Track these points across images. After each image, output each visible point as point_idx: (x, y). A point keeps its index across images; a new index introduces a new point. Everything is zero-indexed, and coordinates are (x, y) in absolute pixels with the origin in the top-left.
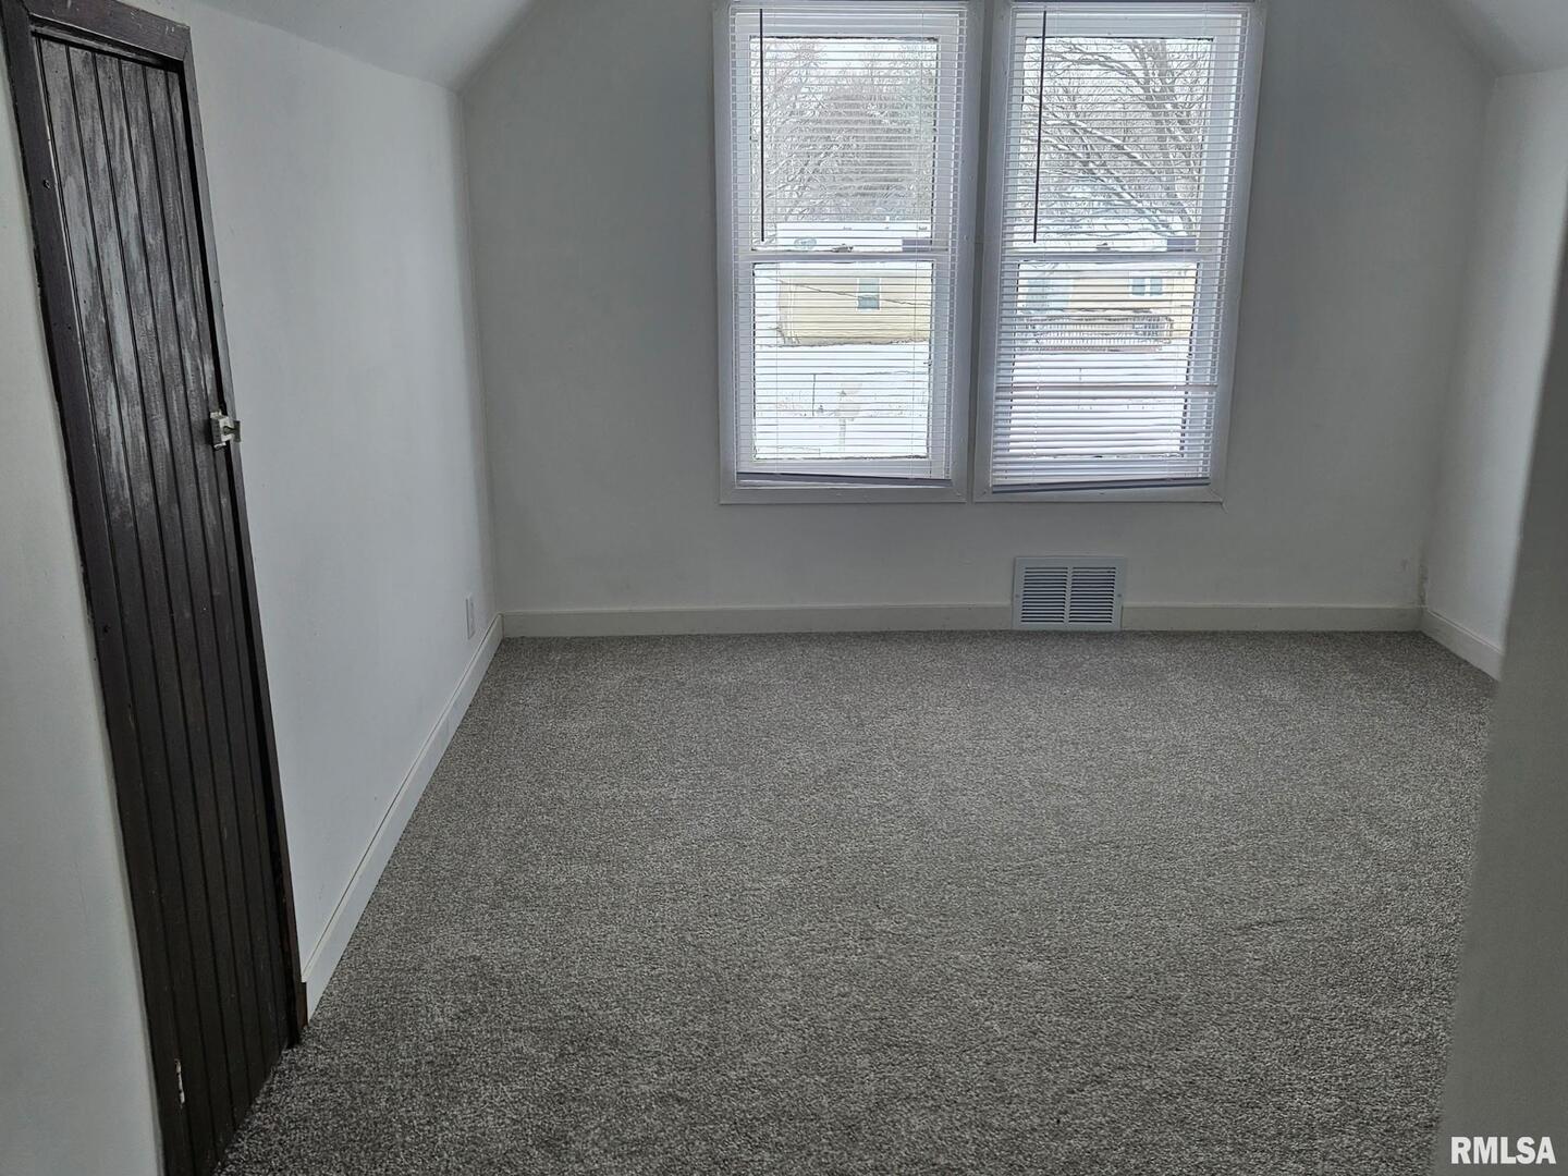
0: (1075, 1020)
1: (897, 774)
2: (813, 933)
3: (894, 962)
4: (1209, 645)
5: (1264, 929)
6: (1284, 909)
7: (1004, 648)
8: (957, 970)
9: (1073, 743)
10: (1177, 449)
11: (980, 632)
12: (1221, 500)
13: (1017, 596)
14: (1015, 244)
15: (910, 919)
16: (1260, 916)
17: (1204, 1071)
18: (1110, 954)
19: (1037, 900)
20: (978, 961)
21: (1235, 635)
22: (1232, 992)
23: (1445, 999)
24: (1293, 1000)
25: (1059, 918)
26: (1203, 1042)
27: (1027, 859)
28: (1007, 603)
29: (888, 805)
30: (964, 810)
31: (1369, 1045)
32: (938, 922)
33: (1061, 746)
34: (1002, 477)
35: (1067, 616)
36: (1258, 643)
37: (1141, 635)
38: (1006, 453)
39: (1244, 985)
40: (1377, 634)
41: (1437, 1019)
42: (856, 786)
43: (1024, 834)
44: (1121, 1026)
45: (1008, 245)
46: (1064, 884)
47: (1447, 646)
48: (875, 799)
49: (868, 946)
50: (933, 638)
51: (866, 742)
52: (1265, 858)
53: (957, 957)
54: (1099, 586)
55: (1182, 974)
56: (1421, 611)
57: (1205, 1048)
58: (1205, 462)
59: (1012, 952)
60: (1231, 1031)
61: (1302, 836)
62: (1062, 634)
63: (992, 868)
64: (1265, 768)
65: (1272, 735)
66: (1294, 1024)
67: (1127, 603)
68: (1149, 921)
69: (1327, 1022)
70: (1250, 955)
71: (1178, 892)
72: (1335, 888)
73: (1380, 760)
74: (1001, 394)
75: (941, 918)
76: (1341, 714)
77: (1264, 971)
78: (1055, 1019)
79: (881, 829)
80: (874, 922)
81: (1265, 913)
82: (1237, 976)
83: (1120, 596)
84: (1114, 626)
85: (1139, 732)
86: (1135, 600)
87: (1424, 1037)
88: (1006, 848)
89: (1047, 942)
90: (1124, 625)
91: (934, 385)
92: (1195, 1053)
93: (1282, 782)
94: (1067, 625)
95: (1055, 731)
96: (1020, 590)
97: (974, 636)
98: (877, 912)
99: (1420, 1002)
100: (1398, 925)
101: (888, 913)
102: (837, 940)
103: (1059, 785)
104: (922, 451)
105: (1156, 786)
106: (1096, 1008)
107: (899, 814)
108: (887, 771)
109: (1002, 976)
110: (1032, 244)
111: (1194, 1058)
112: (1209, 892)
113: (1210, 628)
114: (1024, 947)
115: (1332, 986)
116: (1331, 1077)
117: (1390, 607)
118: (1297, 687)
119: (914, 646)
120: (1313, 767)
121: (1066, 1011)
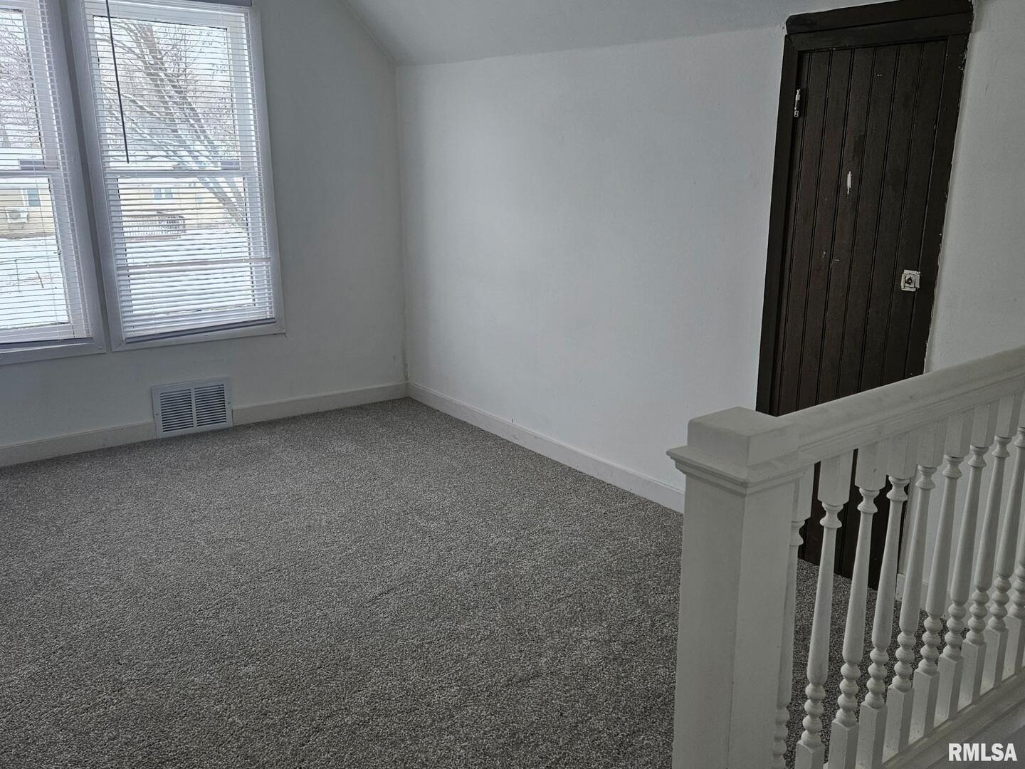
0: (289, 695)
1: (102, 561)
2: (71, 700)
3: (146, 700)
4: (293, 426)
5: (384, 597)
6: (391, 581)
7: (156, 453)
8: (196, 690)
9: (226, 508)
10: (251, 301)
11: (134, 444)
12: (284, 331)
13: (157, 414)
14: (111, 164)
15: (148, 665)
16: (379, 590)
17: (379, 698)
18: (298, 643)
19: (237, 622)
20: (209, 678)
21: (308, 416)
22: (379, 643)
23: (491, 608)
24: (413, 636)
25: (256, 630)
26: (373, 681)
27: (221, 596)
28: (149, 420)
29: (102, 585)
30: (163, 574)
31: (463, 649)
32: (170, 660)
33: (219, 512)
34: (131, 331)
35: (195, 422)
36: (323, 419)
37: (248, 426)
38: (131, 314)
39: (384, 635)
40: (387, 402)
41: (491, 621)
42: (71, 579)
43: (213, 579)
44: (320, 689)
45: (107, 165)
46: (252, 606)
47: (426, 403)
48: (89, 584)
49: (121, 695)
50: (97, 455)
51: (68, 543)
52: (370, 553)
53: (193, 681)
54: (214, 399)
55: (347, 641)
56: (407, 385)
57: (375, 684)
58: (271, 308)
59: (231, 663)
60: (386, 667)
61: (386, 533)
62: (196, 436)
63: (198, 610)
64: (352, 496)
65: (350, 476)
66: (419, 650)
67: (235, 407)
68: (315, 613)
69: (436, 642)
70: (381, 615)
71: (326, 589)
72: (414, 560)
73: (412, 477)
74: (121, 272)
75: (172, 656)
76: (383, 454)
77: (393, 623)
78: (276, 699)
79: (103, 606)
80: (120, 676)
81: (381, 587)
82: (378, 631)
83: (229, 403)
84: (229, 423)
85: (267, 491)
86: (240, 404)
87: (489, 633)
88: (203, 593)
89: (254, 649)
90: (235, 421)
91: (66, 270)
92: (371, 689)
93: (364, 503)
94: (196, 429)
95: (211, 503)
96: (158, 409)
97: (130, 448)
98: (119, 668)
99: (480, 614)
100: (454, 572)
101: (129, 665)
102: (94, 700)
103: (226, 539)
104: (65, 319)
105: (290, 524)
106: (300, 683)
107: (114, 590)
108: (93, 561)
109: (230, 683)
110: (126, 164)
111: (371, 693)
112: (346, 584)
113: (292, 415)
114: (238, 657)
115: (432, 620)
116: (449, 675)
117: (391, 384)
118: (354, 442)
119: (85, 463)
120: (378, 490)
121: (282, 692)
